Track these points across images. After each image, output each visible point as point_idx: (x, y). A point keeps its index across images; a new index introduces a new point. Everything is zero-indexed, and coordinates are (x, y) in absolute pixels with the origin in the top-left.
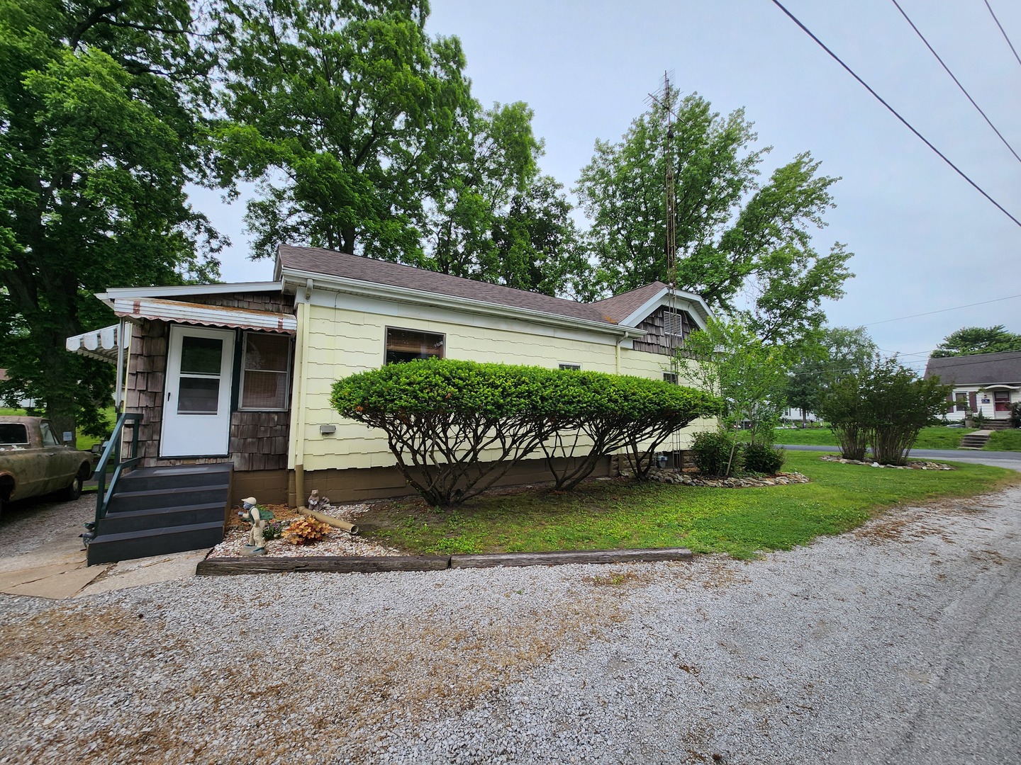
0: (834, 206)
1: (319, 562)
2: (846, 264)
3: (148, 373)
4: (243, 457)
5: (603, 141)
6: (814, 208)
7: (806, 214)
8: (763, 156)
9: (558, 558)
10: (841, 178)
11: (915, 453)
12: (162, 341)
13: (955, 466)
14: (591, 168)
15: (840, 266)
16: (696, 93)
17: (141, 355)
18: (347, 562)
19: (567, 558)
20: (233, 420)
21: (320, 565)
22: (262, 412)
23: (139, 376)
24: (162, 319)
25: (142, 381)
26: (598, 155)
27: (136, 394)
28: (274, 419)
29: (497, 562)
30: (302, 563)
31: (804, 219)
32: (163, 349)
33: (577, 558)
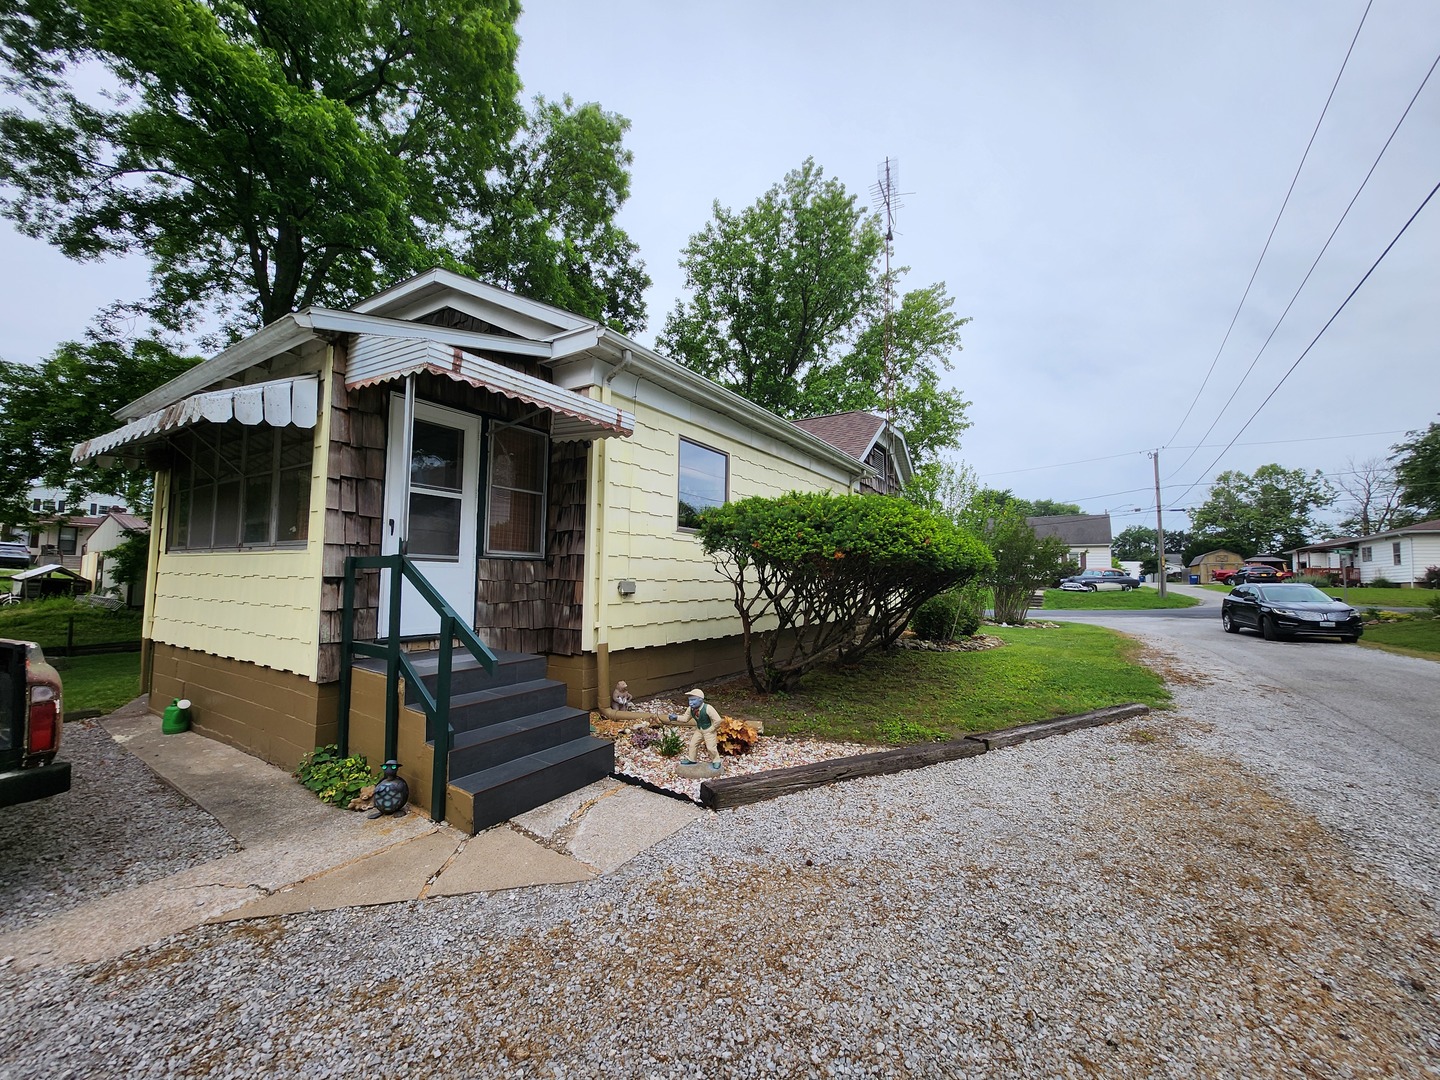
0: (960, 348)
1: (860, 764)
2: (966, 412)
3: (358, 480)
4: (491, 634)
5: (723, 206)
6: (941, 347)
7: (936, 353)
8: (900, 275)
9: (1066, 725)
10: (971, 319)
11: (1032, 614)
12: (378, 422)
13: (1062, 625)
14: (704, 238)
15: (960, 415)
16: (836, 179)
17: (347, 444)
18: (891, 758)
19: (1072, 724)
20: (481, 572)
21: (863, 768)
22: (515, 559)
23: (344, 486)
24: (489, 387)
25: (348, 496)
26: (715, 223)
27: (338, 520)
28: (529, 570)
29: (1022, 739)
30: (842, 768)
31: (933, 358)
32: (380, 436)
33: (1078, 723)
